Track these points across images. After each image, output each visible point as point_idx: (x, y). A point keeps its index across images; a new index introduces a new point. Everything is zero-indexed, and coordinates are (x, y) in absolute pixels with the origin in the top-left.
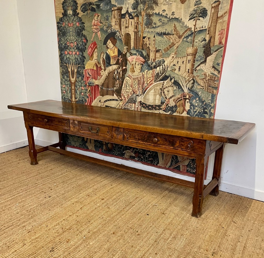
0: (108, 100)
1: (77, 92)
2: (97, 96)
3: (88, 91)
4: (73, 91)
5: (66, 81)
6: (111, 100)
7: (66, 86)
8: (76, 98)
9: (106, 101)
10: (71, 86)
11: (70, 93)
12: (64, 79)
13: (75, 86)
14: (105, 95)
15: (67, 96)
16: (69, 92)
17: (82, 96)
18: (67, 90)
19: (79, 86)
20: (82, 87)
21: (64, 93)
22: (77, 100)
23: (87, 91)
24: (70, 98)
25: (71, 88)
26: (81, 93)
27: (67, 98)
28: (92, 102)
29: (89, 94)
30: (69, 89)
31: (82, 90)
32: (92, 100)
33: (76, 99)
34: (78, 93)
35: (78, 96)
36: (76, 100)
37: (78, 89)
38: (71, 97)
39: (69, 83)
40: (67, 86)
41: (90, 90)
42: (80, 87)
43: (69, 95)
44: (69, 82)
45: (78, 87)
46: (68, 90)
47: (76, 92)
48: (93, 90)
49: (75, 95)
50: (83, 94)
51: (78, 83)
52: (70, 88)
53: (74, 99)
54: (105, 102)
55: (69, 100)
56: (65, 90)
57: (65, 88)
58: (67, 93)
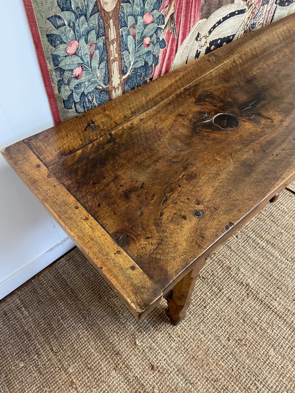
0: (219, 23)
1: (126, 45)
2: (192, 24)
3: (167, 19)
4: (113, 48)
5: (83, 18)
6: (225, 18)
7: (83, 40)
8: (123, 72)
9: (214, 27)
10: (102, 32)
11: (103, 64)
12: (69, 9)
13: (121, 23)
14: (214, 11)
15: (92, 83)
16: (95, 63)
17: (146, 49)
18: (87, 59)
19: (135, 17)
20: (145, 16)
21: (77, 78)
22: (128, 74)
23: (164, 24)
24: (104, 81)
25: (107, 38)
26: (143, 38)
27: (91, 89)
28: (176, 52)
29: (166, 30)
30: (97, 48)
31: (145, 25)
32: (175, 48)
33: (126, 73)
34: (131, 47)
35: (130, 59)
36: (124, 77)
37: (129, 34)
38: (108, 78)
39: (94, 21)
40: (86, 41)
41: (172, 16)
42: (139, 18)
43: (100, 74)
44: (97, 15)
45: (131, 20)
46: (91, 56)
47: (123, 46)
48: (184, 8)
49: (121, 58)
50: (147, 40)
51: (132, 6)
52: (101, 44)
53: (116, 80)
54: (210, 32)
55: (101, 92)
56: (82, 62)
57: (80, 55)
58: (90, 70)
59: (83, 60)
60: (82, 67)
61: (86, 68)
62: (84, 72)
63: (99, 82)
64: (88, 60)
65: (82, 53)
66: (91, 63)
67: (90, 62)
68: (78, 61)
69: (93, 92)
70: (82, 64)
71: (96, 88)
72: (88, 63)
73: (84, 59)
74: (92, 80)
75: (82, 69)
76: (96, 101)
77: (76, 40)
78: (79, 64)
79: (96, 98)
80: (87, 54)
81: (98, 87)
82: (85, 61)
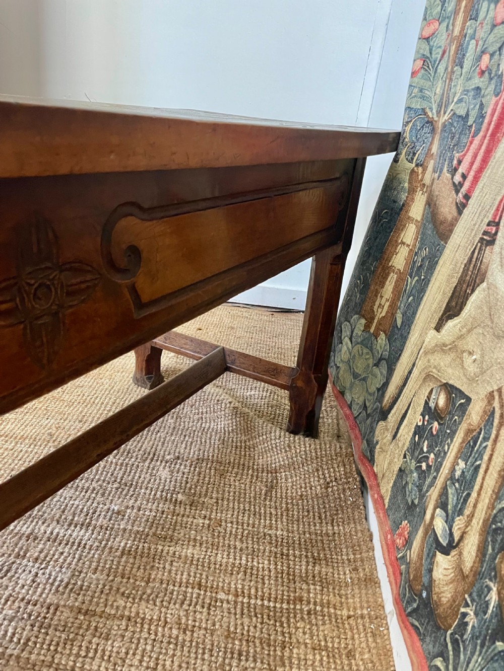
16: (442, 67)
24: (438, 106)
27: (417, 104)
43: (440, 89)
46: (443, 53)
55: (428, 122)
56: (429, 55)
57: (431, 43)
58: (433, 75)
59: (431, 53)
60: (424, 61)
61: (428, 67)
62: (422, 71)
63: (433, 102)
64: (437, 58)
65: (434, 42)
66: (439, 64)
67: (437, 62)
68: (424, 51)
69: (416, 111)
70: (428, 58)
71: (423, 110)
72: (435, 62)
73: (433, 53)
74: (426, 92)
75: (423, 65)
76: (411, 131)
77: (438, 21)
78: (424, 55)
79: (414, 125)
80: (440, 47)
81: (428, 110)
82: (433, 56)
